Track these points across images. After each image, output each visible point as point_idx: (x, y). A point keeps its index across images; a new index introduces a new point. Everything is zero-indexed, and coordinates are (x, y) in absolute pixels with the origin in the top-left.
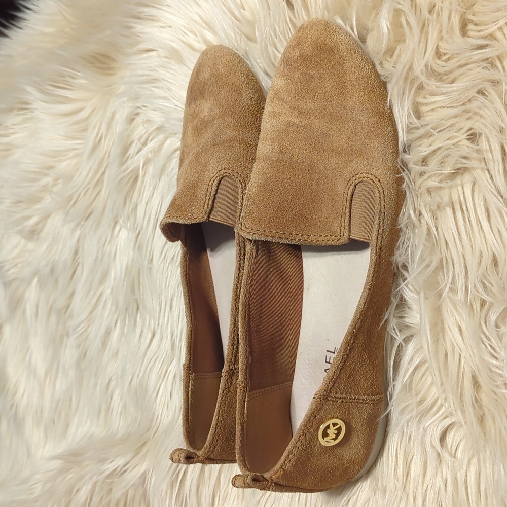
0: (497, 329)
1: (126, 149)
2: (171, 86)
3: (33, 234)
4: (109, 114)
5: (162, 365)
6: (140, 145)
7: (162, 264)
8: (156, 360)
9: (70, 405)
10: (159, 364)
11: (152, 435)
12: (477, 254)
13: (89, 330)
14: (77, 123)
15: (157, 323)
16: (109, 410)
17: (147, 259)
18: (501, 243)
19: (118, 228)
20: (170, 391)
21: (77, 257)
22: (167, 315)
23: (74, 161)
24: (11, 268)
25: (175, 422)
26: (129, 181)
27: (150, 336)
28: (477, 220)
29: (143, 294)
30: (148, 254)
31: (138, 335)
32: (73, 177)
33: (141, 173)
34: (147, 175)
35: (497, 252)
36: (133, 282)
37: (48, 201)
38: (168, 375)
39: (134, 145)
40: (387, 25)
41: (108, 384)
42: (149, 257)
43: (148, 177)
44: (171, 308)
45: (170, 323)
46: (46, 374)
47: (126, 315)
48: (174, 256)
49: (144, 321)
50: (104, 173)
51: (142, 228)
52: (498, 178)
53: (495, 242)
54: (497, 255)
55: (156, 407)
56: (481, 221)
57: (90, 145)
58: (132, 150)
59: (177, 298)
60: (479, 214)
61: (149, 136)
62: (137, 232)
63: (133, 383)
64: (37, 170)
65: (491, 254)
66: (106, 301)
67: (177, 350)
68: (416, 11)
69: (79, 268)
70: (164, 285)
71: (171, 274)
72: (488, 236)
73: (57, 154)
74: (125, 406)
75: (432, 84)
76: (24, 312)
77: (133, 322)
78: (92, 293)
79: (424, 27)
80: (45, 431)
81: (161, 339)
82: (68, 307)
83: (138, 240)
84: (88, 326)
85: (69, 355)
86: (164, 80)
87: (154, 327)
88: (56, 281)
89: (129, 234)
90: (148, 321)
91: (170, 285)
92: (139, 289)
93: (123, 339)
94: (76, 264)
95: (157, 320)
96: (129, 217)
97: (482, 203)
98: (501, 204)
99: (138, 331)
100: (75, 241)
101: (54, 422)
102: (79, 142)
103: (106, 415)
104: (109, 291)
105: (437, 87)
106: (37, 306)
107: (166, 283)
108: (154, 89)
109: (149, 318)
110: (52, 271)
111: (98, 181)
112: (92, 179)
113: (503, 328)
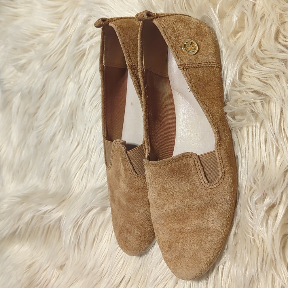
0: (256, 205)
1: (80, 38)
2: (112, 10)
3: (22, 68)
4: (75, 14)
5: (80, 162)
6: (88, 37)
7: (90, 108)
8: (77, 158)
9: (28, 166)
10: (78, 160)
11: (68, 197)
12: (255, 161)
13: (45, 130)
14: (56, 13)
15: (81, 139)
16: (48, 177)
17: (82, 103)
18: (268, 159)
19: (69, 80)
20: (82, 176)
21: (44, 88)
22: (87, 136)
23: (51, 34)
24: (7, 83)
25: (81, 194)
26: (80, 55)
27: (76, 144)
28: (259, 142)
29: (77, 121)
30: (83, 100)
31: (70, 142)
32: (49, 44)
33: (87, 53)
34: (90, 54)
35: (266, 163)
36: (73, 112)
37: (32, 53)
38: (83, 168)
39: (85, 37)
40: (236, 19)
41: (50, 163)
42: (84, 101)
43: (90, 56)
44: (90, 133)
45: (88, 141)
46: (18, 146)
47: (66, 129)
48: (96, 105)
49: (75, 135)
50: (67, 46)
51: (82, 84)
52: (275, 125)
53: (266, 157)
54: (265, 164)
55: (73, 183)
56: (261, 144)
57: (62, 29)
58: (84, 39)
59: (95, 129)
60: (261, 139)
61: (94, 34)
62: (79, 85)
63: (63, 167)
64: (29, 34)
65: (262, 163)
66: (56, 118)
67: (89, 157)
68: (253, 16)
69: (44, 95)
70: (89, 120)
71: (93, 115)
72: (263, 153)
73: (42, 29)
74: (57, 177)
75: (253, 62)
76: (11, 109)
77: (69, 134)
78: (49, 110)
79: (256, 27)
80: (13, 175)
81: (82, 148)
82: (35, 113)
83: (79, 91)
84: (45, 128)
85: (32, 139)
86: (108, 5)
87: (79, 140)
88: (31, 98)
89: (75, 86)
90: (76, 136)
91: (92, 121)
92: (75, 118)
93: (62, 141)
94: (43, 92)
95: (82, 137)
96: (76, 76)
97: (264, 134)
98: (274, 139)
99: (71, 139)
100: (44, 80)
101: (18, 172)
102: (55, 25)
103: (47, 178)
104: (59, 112)
105: (254, 64)
106: (19, 108)
107: (90, 119)
108: (101, 9)
109: (78, 134)
110: (29, 92)
111: (62, 50)
112: (59, 48)
113: (258, 205)
